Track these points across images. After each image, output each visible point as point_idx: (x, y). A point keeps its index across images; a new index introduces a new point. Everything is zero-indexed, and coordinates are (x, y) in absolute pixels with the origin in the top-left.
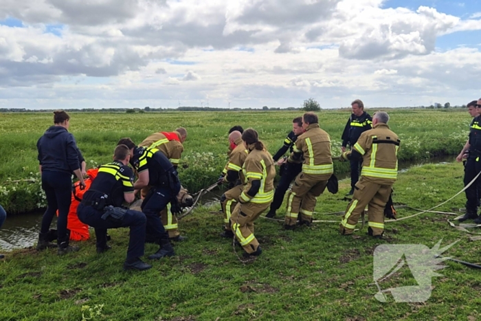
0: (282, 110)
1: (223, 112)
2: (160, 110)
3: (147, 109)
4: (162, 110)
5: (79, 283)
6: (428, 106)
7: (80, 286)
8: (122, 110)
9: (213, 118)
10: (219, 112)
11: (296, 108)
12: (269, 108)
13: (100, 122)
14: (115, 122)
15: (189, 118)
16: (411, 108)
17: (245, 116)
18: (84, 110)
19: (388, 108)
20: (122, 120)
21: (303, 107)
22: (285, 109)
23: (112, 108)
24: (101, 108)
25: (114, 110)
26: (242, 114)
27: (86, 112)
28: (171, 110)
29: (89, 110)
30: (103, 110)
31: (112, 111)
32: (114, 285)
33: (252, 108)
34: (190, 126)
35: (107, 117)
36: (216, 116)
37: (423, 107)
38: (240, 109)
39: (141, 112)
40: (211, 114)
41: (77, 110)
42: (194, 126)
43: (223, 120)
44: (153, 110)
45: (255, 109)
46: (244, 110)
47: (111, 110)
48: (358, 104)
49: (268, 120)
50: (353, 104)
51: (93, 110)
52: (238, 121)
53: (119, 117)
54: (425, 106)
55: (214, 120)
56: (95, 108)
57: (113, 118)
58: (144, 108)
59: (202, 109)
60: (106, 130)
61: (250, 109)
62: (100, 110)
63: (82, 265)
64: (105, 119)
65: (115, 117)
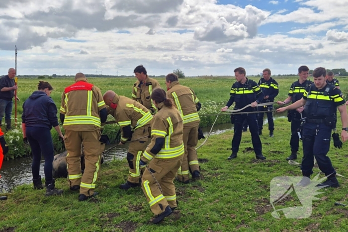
0: (156, 77)
1: (114, 78)
2: (65, 76)
3: (55, 76)
4: (66, 77)
6: (256, 75)
8: (34, 76)
10: (110, 78)
14: (31, 86)
17: (131, 81)
19: (230, 76)
20: (35, 84)
22: (158, 77)
23: (26, 75)
25: (28, 76)
26: (128, 80)
28: (73, 77)
35: (22, 82)
36: (109, 82)
37: (253, 76)
38: (126, 76)
39: (50, 78)
40: (105, 80)
44: (59, 76)
46: (129, 77)
47: (25, 76)
52: (127, 85)
53: (32, 82)
54: (254, 75)
55: (108, 84)
57: (27, 82)
58: (52, 75)
59: (97, 76)
60: (23, 92)
61: (133, 76)
64: (21, 83)
65: (29, 82)
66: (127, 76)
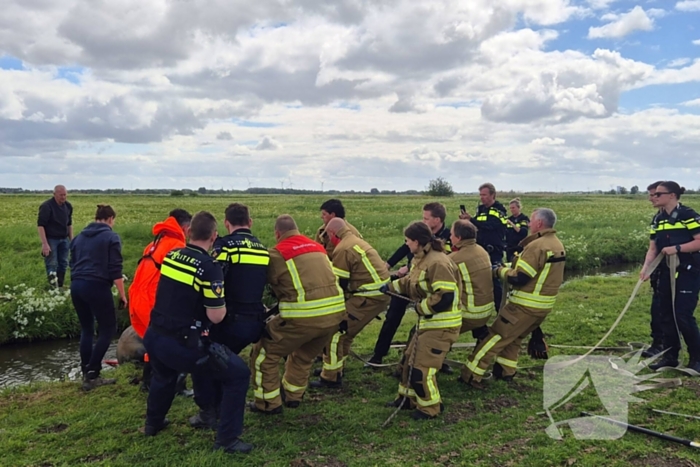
0: (399, 193)
1: (312, 196)
2: (221, 192)
3: (202, 190)
4: (224, 192)
5: (50, 455)
6: (608, 190)
7: (51, 459)
8: (166, 192)
9: (296, 205)
10: (306, 196)
11: (419, 191)
12: (380, 190)
13: (130, 209)
14: (151, 209)
15: (262, 204)
16: (584, 193)
18: (109, 191)
19: (551, 193)
20: (163, 207)
21: (428, 190)
22: (403, 193)
23: (151, 188)
24: (134, 189)
25: (153, 192)
27: (113, 194)
28: (237, 192)
29: (116, 191)
30: (138, 191)
31: (151, 193)
32: (101, 460)
33: (356, 191)
34: (259, 217)
35: (140, 203)
36: (301, 202)
37: (600, 192)
38: (338, 192)
39: (193, 194)
40: (294, 199)
41: (98, 191)
42: (266, 217)
43: (309, 208)
44: (212, 192)
45: (360, 193)
46: (343, 193)
47: (148, 191)
48: (488, 189)
49: (375, 209)
50: (481, 189)
51: (122, 191)
53: (158, 202)
54: (603, 190)
56: (125, 189)
57: (148, 203)
58: (197, 189)
59: (282, 192)
60: (134, 221)
61: (352, 192)
62: (133, 192)
63: (60, 427)
64: (137, 205)
65: (153, 203)
66: (341, 191)
